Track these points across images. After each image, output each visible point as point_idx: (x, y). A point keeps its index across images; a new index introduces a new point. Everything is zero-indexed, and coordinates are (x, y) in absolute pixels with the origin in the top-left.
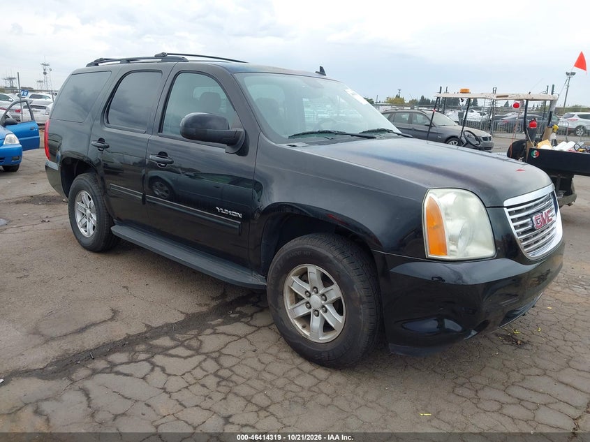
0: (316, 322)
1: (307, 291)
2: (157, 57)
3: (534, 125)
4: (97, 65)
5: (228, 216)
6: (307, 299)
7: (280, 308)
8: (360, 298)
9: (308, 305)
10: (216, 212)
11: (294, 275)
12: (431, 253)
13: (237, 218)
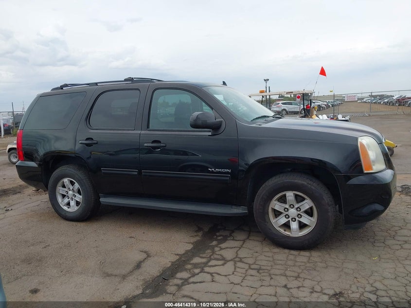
0: (294, 225)
1: (286, 208)
2: (126, 80)
3: (308, 107)
4: (62, 89)
5: (219, 172)
6: (287, 213)
7: (267, 223)
8: (328, 203)
9: (287, 216)
10: (209, 172)
11: (276, 200)
12: (366, 170)
13: (228, 173)
